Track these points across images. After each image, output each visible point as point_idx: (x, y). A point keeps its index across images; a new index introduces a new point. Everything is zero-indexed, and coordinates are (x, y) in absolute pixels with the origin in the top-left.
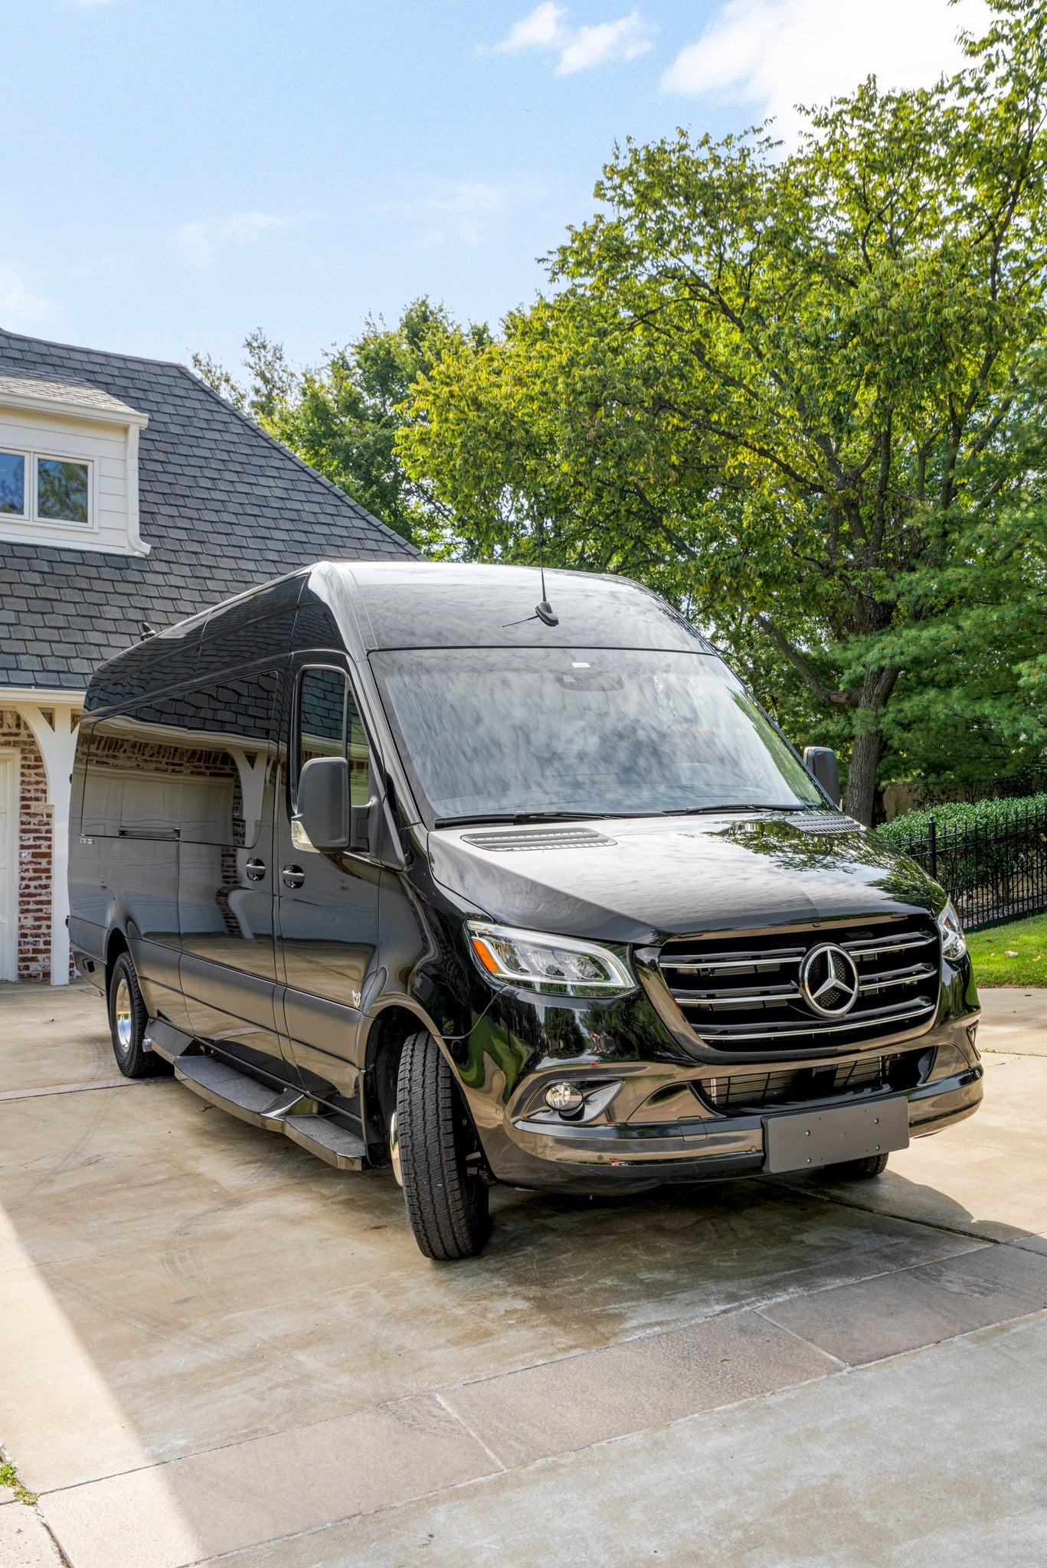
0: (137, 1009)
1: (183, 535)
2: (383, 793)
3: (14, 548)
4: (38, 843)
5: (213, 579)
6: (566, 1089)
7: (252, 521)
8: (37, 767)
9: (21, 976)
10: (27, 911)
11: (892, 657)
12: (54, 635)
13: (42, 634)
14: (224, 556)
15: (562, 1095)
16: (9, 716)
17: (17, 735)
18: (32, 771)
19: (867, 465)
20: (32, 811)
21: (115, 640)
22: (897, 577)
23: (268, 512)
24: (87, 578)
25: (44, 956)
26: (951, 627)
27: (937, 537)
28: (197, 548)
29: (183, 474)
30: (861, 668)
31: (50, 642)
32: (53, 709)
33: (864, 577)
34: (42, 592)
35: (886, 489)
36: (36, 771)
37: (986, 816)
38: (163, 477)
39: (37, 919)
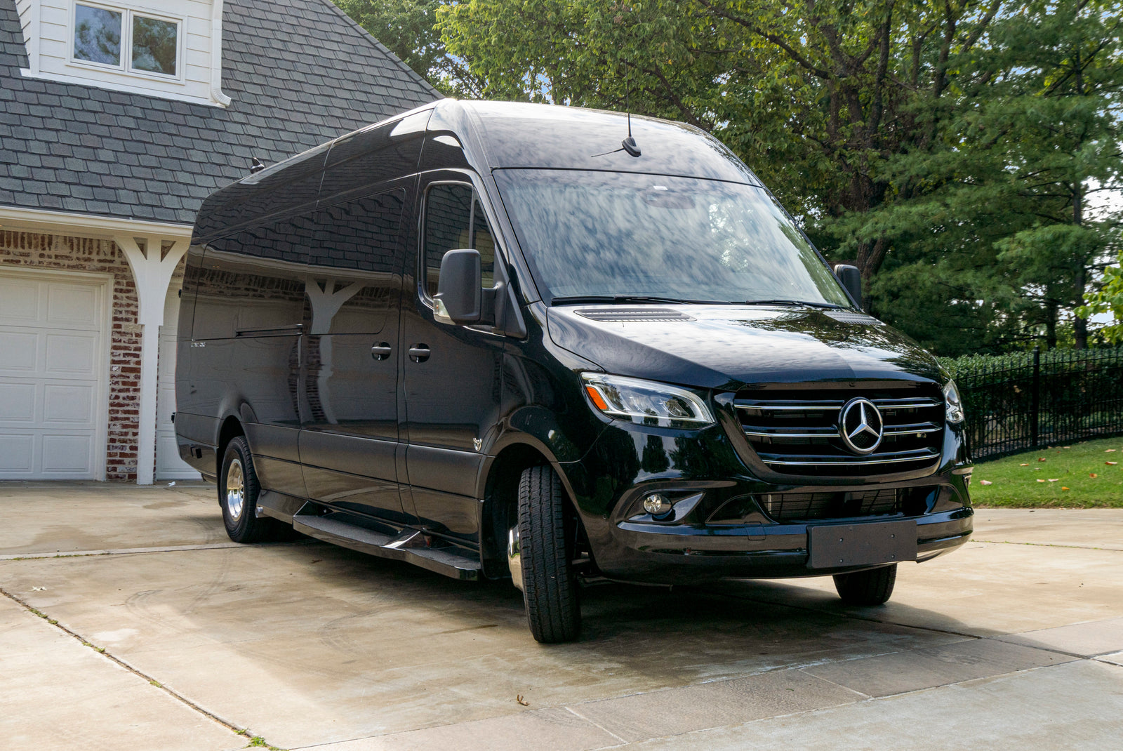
0: (250, 483)
1: (258, 90)
2: (507, 279)
3: (112, 95)
4: (127, 359)
5: (285, 130)
6: (658, 499)
7: (318, 80)
8: (128, 291)
9: (109, 477)
10: (116, 419)
11: (884, 231)
12: (147, 173)
13: (137, 172)
14: (295, 110)
15: (655, 503)
16: (105, 244)
17: (112, 261)
18: (124, 295)
19: (868, 54)
20: (123, 330)
21: (201, 180)
22: (891, 158)
23: (333, 73)
24: (175, 124)
25: (130, 459)
26: (938, 204)
27: (929, 122)
28: (271, 102)
29: (257, 36)
30: (855, 241)
31: (144, 179)
32: (146, 240)
33: (860, 157)
34: (137, 135)
35: (884, 77)
36: (127, 295)
37: (967, 368)
38: (239, 37)
39: (124, 426)
